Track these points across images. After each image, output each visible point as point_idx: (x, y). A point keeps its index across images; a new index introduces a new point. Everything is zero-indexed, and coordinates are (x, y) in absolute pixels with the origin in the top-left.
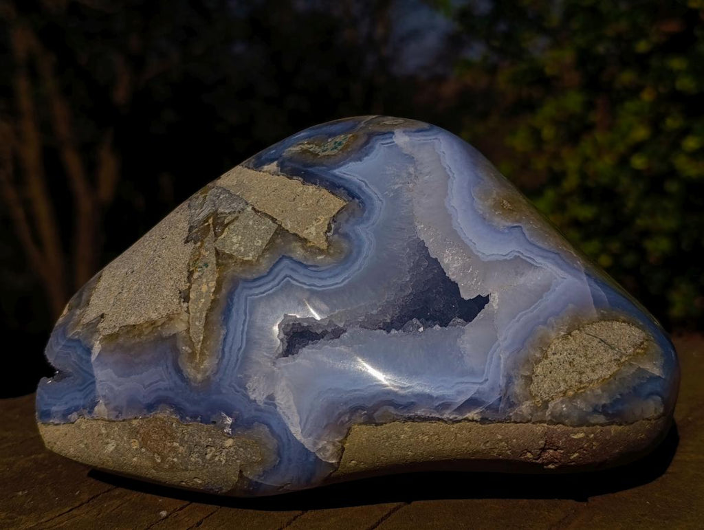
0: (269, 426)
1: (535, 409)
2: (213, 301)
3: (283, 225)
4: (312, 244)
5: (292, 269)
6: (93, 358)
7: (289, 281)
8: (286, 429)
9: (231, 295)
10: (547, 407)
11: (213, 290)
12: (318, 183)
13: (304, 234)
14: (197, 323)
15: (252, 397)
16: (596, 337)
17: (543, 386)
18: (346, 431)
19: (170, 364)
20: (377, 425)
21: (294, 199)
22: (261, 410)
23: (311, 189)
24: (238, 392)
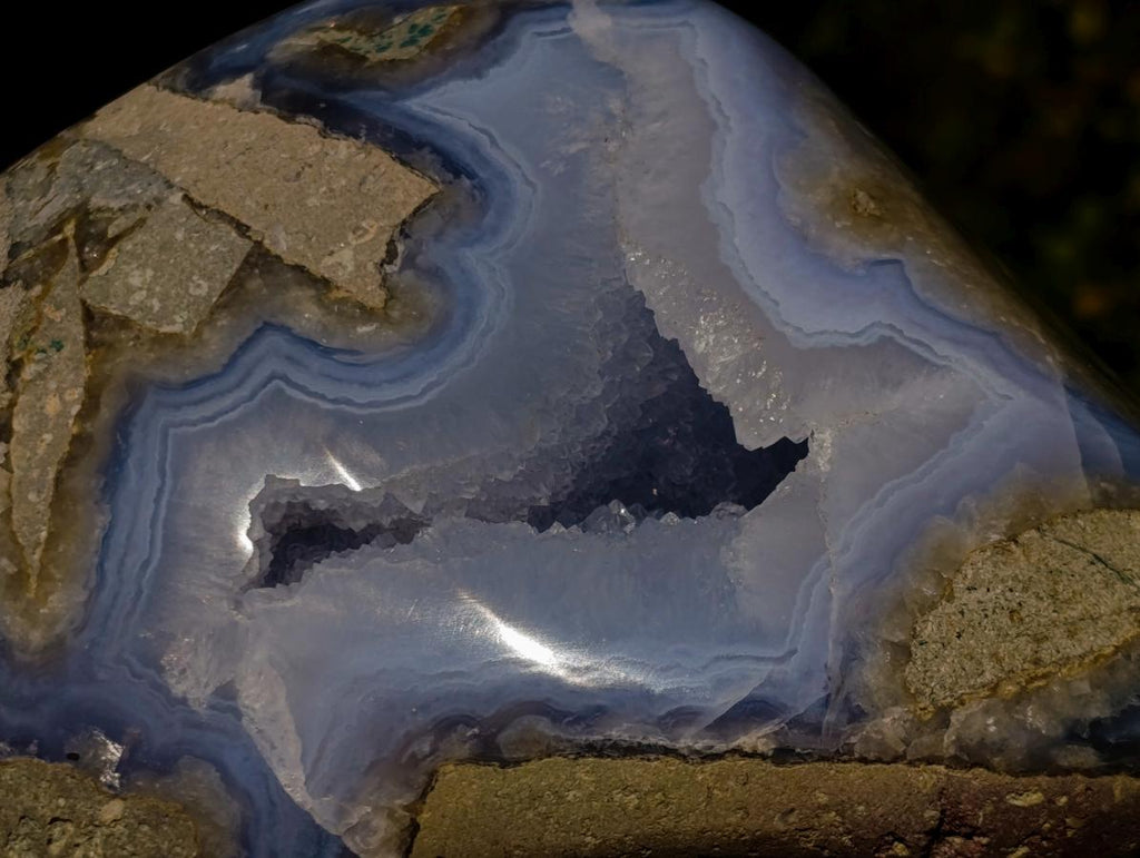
0: (221, 767)
1: (918, 726)
2: (77, 440)
3: (267, 242)
4: (342, 294)
5: (289, 358)
7: (280, 391)
8: (266, 777)
9: (123, 423)
10: (946, 724)
11: (75, 409)
12: (363, 133)
13: (321, 268)
14: (32, 497)
15: (178, 689)
16: (1084, 550)
17: (938, 671)
18: (422, 779)
20: (505, 764)
21: (298, 174)
22: (199, 726)
23: (343, 148)
24: (140, 677)
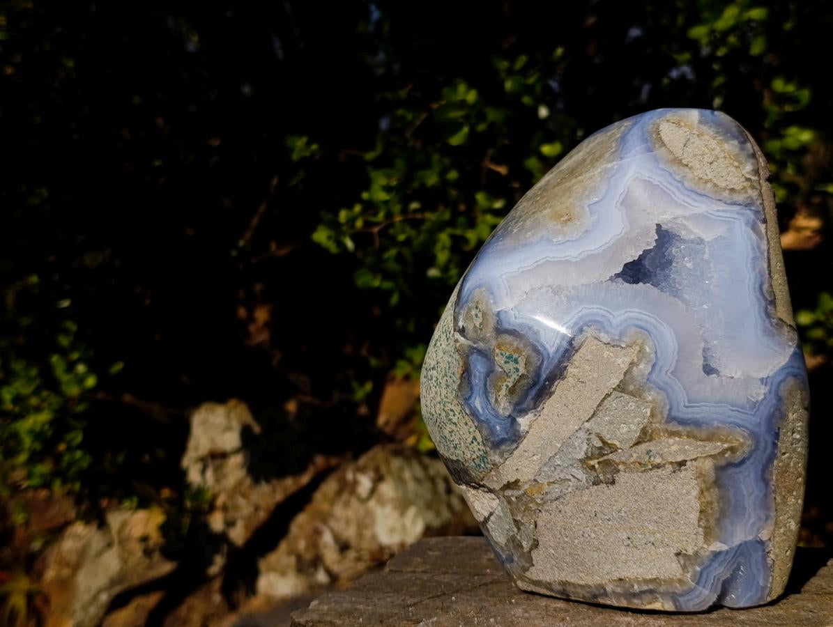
0: (780, 383)
1: (753, 188)
2: (688, 437)
3: (614, 387)
4: (635, 358)
5: (660, 371)
6: (724, 547)
7: (671, 373)
8: (783, 368)
9: (682, 422)
10: (750, 179)
11: (677, 439)
12: (565, 364)
13: (625, 367)
14: (707, 449)
15: (762, 397)
16: (683, 149)
17: (736, 180)
18: (780, 322)
19: (737, 470)
20: (775, 298)
21: (583, 382)
22: (771, 389)
23: (571, 370)
24: (758, 408)
